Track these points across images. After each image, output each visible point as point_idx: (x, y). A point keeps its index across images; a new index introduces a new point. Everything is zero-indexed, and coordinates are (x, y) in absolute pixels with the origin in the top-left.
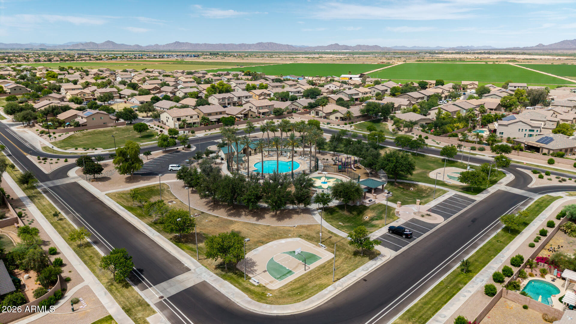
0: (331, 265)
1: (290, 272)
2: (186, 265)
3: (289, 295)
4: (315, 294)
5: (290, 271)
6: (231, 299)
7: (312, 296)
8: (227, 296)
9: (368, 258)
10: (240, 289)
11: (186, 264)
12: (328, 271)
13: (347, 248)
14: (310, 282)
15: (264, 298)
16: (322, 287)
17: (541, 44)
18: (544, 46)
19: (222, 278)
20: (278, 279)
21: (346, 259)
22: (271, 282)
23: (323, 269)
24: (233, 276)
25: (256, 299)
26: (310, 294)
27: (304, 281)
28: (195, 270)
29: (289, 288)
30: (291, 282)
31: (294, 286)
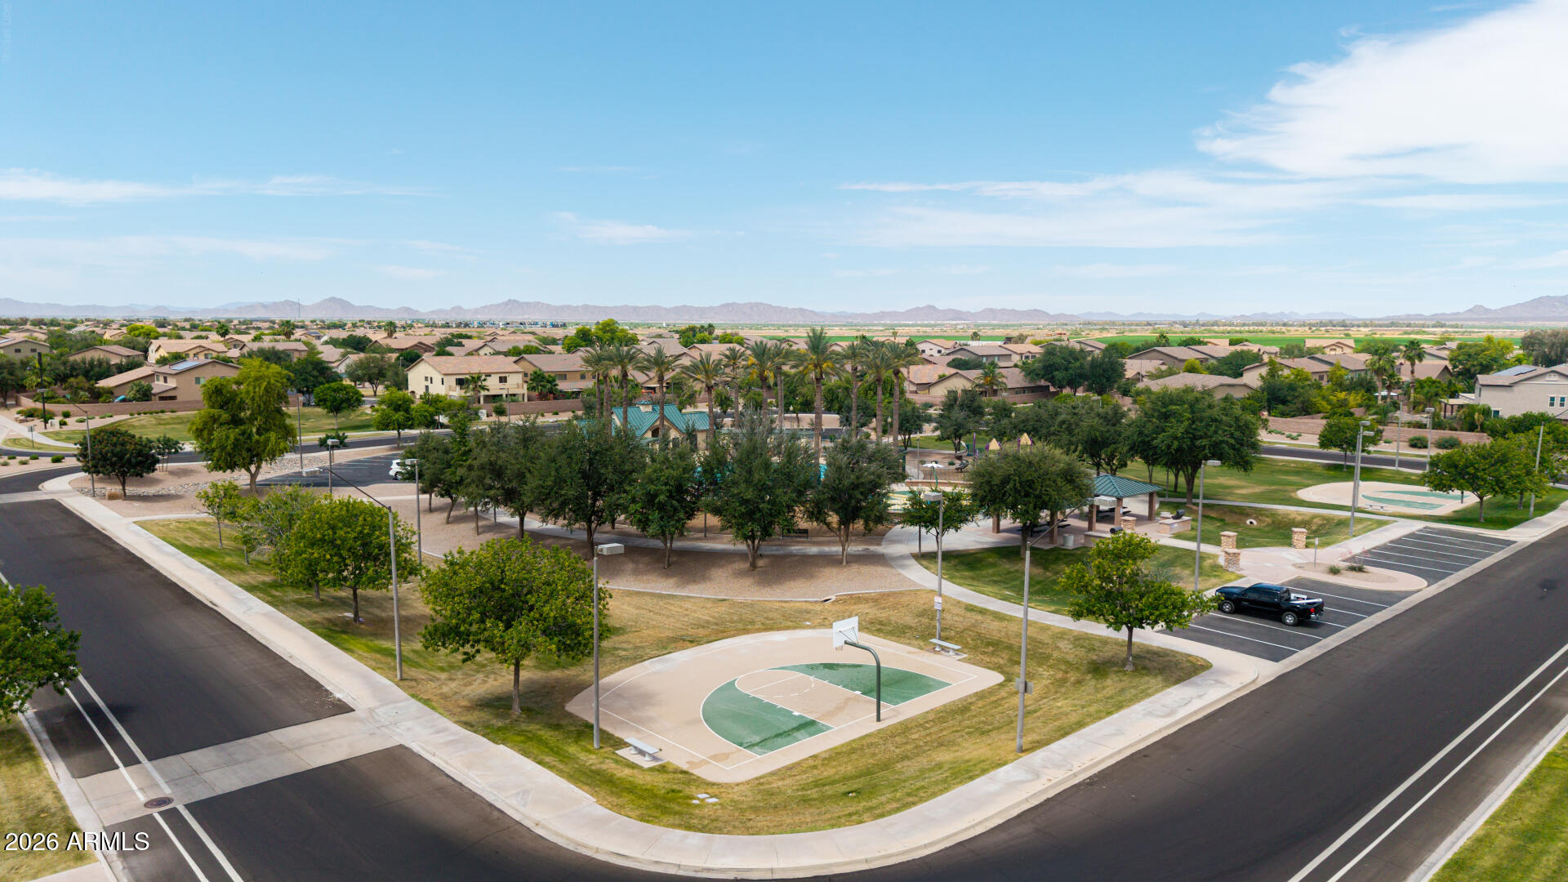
0: (996, 703)
1: (808, 726)
2: (338, 695)
3: (806, 801)
4: (934, 795)
5: (812, 723)
6: (509, 812)
7: (922, 800)
8: (490, 798)
9: (1160, 678)
10: (560, 773)
11: (340, 691)
12: (985, 723)
13: (1056, 654)
14: (906, 757)
15: (677, 808)
16: (965, 773)
17: (1481, 306)
18: (1487, 311)
19: (484, 736)
20: (750, 746)
21: (1060, 686)
22: (715, 757)
23: (959, 717)
24: (542, 733)
25: (638, 812)
26: (909, 795)
27: (874, 754)
28: (371, 710)
29: (808, 777)
30: (815, 757)
31: (829, 772)
